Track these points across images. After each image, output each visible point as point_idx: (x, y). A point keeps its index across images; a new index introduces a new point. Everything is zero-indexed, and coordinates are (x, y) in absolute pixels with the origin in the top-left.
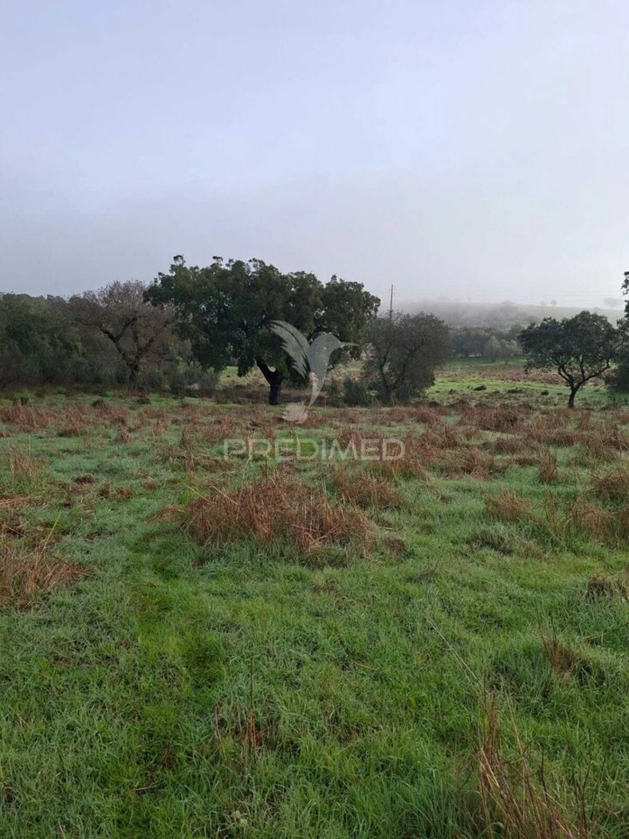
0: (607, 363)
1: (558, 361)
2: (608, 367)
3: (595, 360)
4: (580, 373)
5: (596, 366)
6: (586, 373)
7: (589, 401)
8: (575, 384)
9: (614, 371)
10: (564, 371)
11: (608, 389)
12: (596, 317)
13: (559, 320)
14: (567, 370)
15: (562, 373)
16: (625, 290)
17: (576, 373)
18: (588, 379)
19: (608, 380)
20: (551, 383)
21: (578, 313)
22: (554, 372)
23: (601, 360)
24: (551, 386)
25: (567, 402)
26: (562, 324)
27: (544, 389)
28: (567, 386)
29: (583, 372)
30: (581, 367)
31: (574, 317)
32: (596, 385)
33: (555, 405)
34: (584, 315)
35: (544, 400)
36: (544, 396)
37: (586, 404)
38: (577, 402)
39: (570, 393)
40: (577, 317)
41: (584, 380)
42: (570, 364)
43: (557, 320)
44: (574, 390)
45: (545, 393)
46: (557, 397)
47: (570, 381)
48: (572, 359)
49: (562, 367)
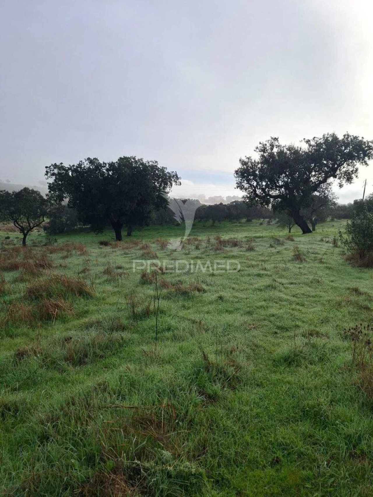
0: (43, 217)
1: (13, 217)
2: (44, 221)
3: (36, 217)
4: (28, 225)
5: (36, 220)
6: (32, 225)
7: (35, 241)
8: (25, 231)
9: (48, 223)
10: (18, 224)
11: (46, 233)
12: (33, 192)
13: (11, 192)
14: (19, 223)
15: (17, 225)
16: (46, 176)
17: (25, 224)
18: (33, 228)
19: (45, 228)
20: (11, 232)
21: (22, 188)
22: (12, 225)
23: (39, 217)
24: (11, 233)
25: (21, 243)
26: (13, 195)
27: (7, 235)
28: (21, 233)
29: (29, 224)
30: (28, 221)
31: (20, 190)
32: (39, 231)
33: (15, 245)
34: (26, 190)
35: (8, 242)
36: (7, 240)
37: (34, 243)
38: (28, 242)
39: (22, 237)
40: (22, 191)
41: (31, 229)
42: (21, 219)
43: (9, 192)
44: (25, 235)
45: (8, 238)
46: (16, 240)
47: (22, 230)
48: (22, 216)
49: (16, 221)
